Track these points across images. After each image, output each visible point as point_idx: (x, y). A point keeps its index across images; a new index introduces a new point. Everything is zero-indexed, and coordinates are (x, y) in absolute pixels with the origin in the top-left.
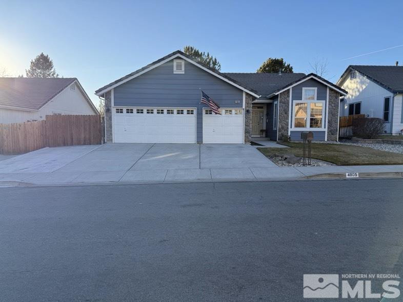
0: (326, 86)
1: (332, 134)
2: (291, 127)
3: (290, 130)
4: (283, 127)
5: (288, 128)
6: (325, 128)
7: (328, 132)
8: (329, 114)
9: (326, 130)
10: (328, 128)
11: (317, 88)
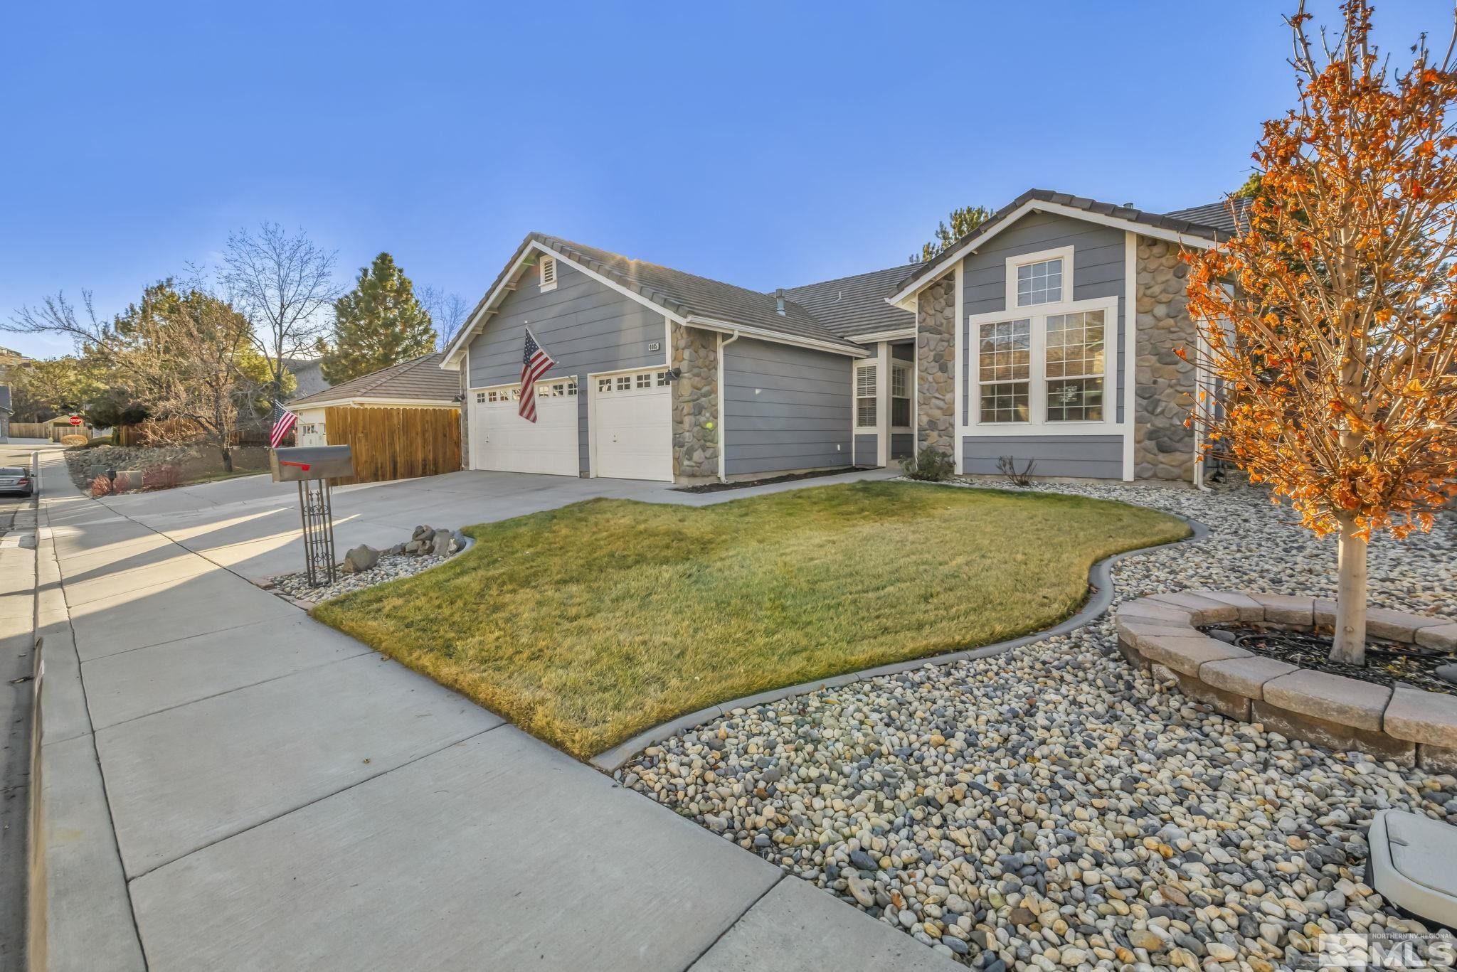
0: (1122, 233)
1: (1163, 449)
2: (965, 423)
3: (960, 432)
4: (933, 424)
5: (952, 425)
6: (1120, 419)
7: (1137, 442)
8: (1139, 353)
9: (1128, 430)
10: (1139, 420)
11: (1070, 250)
